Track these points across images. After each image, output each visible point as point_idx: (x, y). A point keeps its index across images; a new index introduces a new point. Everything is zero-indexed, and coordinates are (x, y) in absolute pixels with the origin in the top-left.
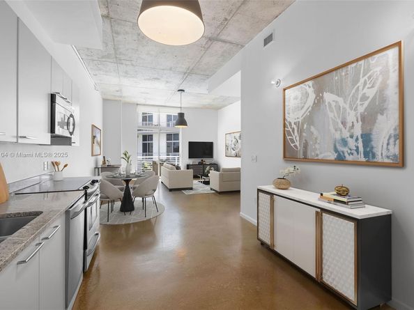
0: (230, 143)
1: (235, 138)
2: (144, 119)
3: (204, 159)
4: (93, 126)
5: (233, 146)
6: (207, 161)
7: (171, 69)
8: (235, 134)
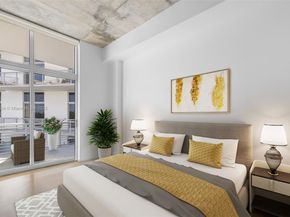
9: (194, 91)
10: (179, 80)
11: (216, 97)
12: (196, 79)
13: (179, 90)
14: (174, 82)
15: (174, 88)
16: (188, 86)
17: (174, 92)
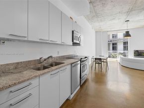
2: (113, 37)
7: (120, 12)
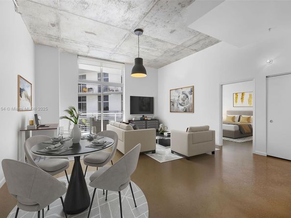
0: (177, 98)
1: (183, 93)
3: (145, 115)
4: (19, 77)
5: (181, 102)
6: (149, 117)
8: (183, 90)
9: (242, 98)
10: (236, 94)
11: (249, 101)
12: (243, 94)
13: (236, 98)
14: (234, 94)
15: (235, 97)
16: (240, 96)
17: (234, 98)
